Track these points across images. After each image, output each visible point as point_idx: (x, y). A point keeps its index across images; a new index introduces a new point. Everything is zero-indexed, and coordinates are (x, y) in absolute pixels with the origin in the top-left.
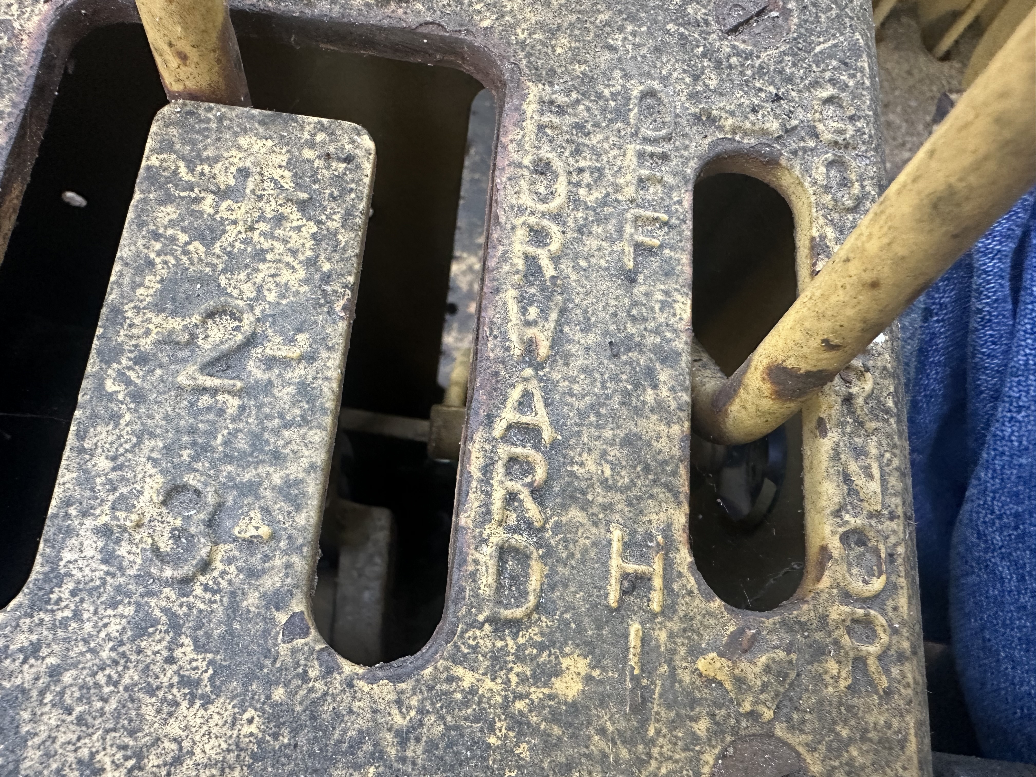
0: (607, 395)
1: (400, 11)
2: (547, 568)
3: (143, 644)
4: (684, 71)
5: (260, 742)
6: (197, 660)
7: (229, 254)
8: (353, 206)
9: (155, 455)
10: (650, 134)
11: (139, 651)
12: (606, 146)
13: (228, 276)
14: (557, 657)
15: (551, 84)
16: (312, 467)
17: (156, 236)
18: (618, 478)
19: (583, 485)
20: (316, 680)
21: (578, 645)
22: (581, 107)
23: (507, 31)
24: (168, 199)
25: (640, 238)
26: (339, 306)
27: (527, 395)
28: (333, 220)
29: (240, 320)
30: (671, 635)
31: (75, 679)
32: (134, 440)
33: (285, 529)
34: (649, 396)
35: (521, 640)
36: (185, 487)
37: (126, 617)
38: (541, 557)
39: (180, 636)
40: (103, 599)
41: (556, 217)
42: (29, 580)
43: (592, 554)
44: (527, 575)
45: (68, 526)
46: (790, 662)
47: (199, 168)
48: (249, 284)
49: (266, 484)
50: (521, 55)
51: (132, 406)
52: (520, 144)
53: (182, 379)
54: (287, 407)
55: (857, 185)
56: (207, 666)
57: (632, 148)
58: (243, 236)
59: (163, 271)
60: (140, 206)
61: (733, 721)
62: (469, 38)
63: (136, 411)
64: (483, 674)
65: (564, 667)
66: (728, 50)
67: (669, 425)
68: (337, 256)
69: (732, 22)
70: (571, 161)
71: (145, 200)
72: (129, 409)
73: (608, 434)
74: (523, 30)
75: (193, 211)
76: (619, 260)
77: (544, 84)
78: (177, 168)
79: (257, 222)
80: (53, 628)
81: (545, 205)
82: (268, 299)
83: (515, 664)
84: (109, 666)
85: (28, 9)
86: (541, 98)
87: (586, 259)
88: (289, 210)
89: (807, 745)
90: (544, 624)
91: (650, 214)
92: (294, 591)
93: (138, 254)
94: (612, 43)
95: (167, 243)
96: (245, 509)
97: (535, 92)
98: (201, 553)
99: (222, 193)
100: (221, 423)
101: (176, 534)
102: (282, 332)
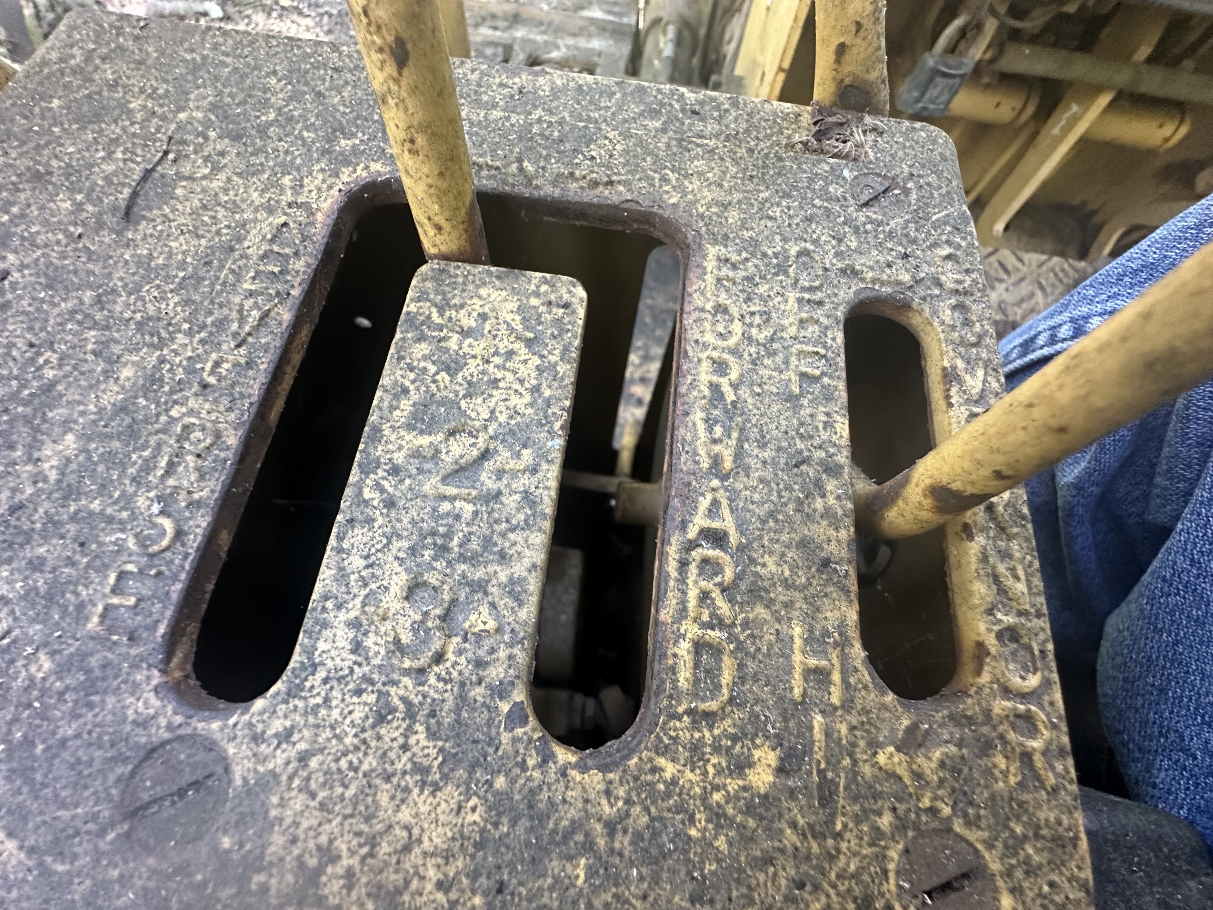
0: (783, 503)
1: (607, 192)
2: (737, 662)
3: (382, 731)
4: (830, 236)
5: (482, 831)
6: (429, 747)
7: (469, 382)
8: (570, 343)
9: (401, 555)
10: (807, 284)
11: (379, 738)
12: (772, 294)
13: (468, 400)
14: (749, 749)
15: (726, 246)
16: (534, 566)
17: (411, 368)
18: (796, 578)
19: (767, 584)
20: (533, 769)
21: (767, 738)
22: (750, 264)
23: (689, 206)
24: (421, 338)
25: (804, 369)
26: (557, 426)
27: (715, 503)
28: (553, 355)
29: (476, 438)
30: (852, 729)
31: (320, 765)
32: (385, 541)
33: (509, 623)
34: (819, 504)
35: (716, 732)
36: (425, 584)
37: (369, 705)
38: (732, 652)
39: (414, 723)
40: (350, 687)
41: (734, 352)
42: (288, 668)
43: (777, 649)
44: (720, 669)
45: (325, 619)
46: (963, 757)
47: (448, 313)
48: (485, 407)
49: (494, 582)
50: (701, 224)
51: (385, 511)
52: (703, 293)
53: (427, 488)
54: (513, 512)
55: (978, 325)
56: (438, 753)
58: (481, 367)
59: (415, 396)
60: (400, 344)
61: (913, 816)
62: (661, 212)
63: (388, 515)
64: (683, 765)
65: (756, 758)
66: (864, 219)
67: (837, 529)
68: (556, 384)
69: (864, 198)
70: (744, 306)
71: (404, 339)
72: (382, 514)
73: (785, 537)
74: (702, 205)
75: (442, 347)
76: (787, 387)
77: (720, 246)
78: (431, 313)
79: (492, 356)
80: (305, 714)
81: (724, 342)
82: (499, 420)
83: (711, 754)
84: (351, 752)
85: (325, 194)
86: (718, 257)
87: (760, 386)
88: (518, 346)
89: (984, 841)
90: (736, 716)
91: (810, 348)
92: (517, 681)
93: (396, 383)
94: (772, 214)
95: (420, 373)
96: (476, 604)
97: (714, 253)
98: (436, 645)
99: (465, 333)
100: (457, 526)
101: (416, 627)
102: (510, 449)
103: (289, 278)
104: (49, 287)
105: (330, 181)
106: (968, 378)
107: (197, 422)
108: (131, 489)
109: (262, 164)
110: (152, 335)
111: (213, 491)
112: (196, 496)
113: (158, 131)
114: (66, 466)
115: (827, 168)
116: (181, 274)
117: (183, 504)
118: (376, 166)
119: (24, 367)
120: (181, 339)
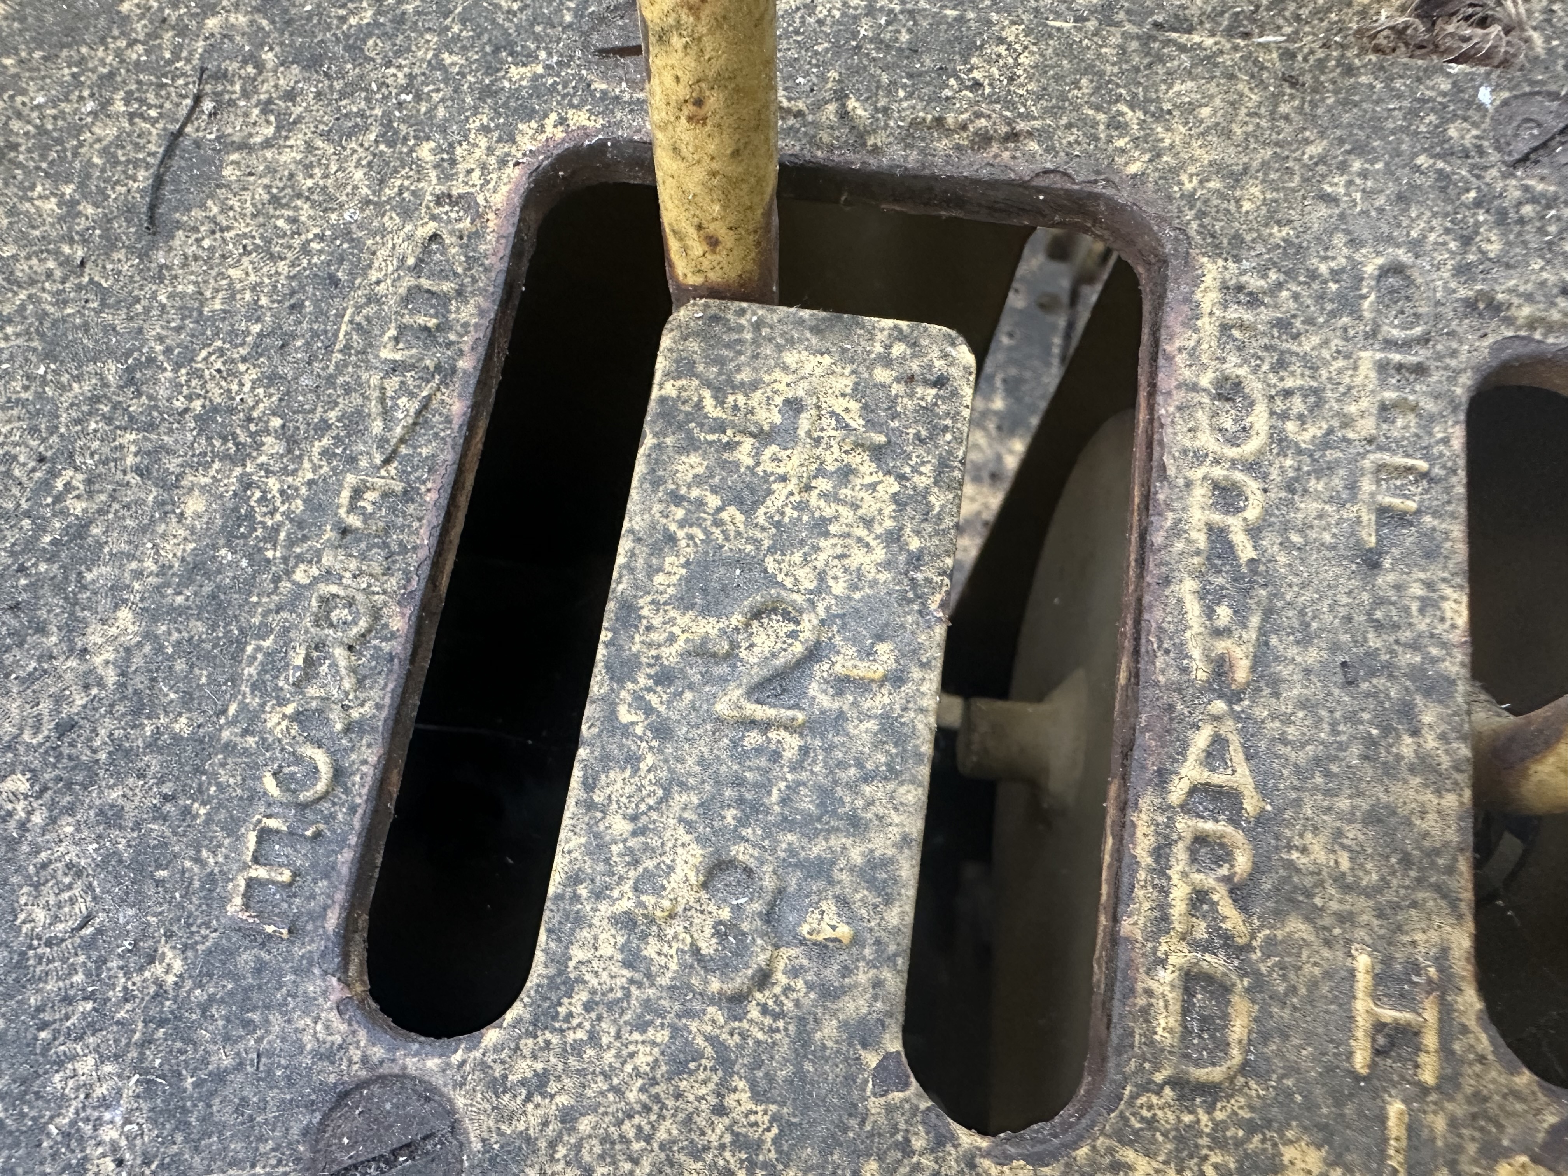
0: (1340, 743)
1: (1006, 155)
2: (1257, 1007)
3: (683, 1085)
4: (1447, 231)
6: (756, 1113)
7: (778, 525)
8: (950, 453)
9: (688, 815)
10: (1396, 333)
11: (678, 1096)
12: (1326, 354)
13: (778, 557)
14: (1275, 1145)
15: (1237, 260)
16: (906, 840)
17: (676, 499)
18: (1361, 874)
19: (1308, 881)
20: (922, 1154)
21: (1306, 1129)
22: (1285, 294)
23: (1165, 179)
24: (690, 445)
25: (1387, 500)
26: (934, 602)
27: (1219, 742)
28: (921, 474)
29: (798, 623)
30: (1453, 1123)
31: (594, 1128)
32: (660, 793)
33: (871, 930)
34: (1407, 747)
35: (1219, 1115)
36: (731, 864)
37: (658, 1045)
38: (1248, 990)
39: (731, 1076)
40: (627, 1017)
41: (1253, 467)
42: (528, 984)
43: (1325, 990)
44: (1225, 1016)
45: (578, 912)
47: (731, 399)
48: (807, 569)
49: (842, 863)
50: (1189, 215)
51: (655, 743)
52: (1193, 353)
53: (722, 707)
54: (867, 750)
56: (771, 1122)
57: (1368, 357)
58: (797, 498)
59: (688, 550)
60: (654, 456)
62: (1110, 192)
63: (661, 751)
64: (1165, 1163)
65: (1286, 1160)
66: (1518, 194)
67: (1438, 792)
68: (929, 528)
69: (1521, 147)
70: (1273, 379)
71: (659, 447)
72: (651, 748)
73: (1343, 804)
74: (1191, 176)
75: (725, 461)
76: (1353, 534)
77: (1226, 260)
78: (701, 400)
79: (815, 477)
80: (563, 1054)
81: (1235, 449)
82: (834, 591)
83: (1210, 1149)
84: (639, 1113)
85: (494, 176)
86: (1224, 282)
87: (1301, 531)
88: (858, 460)
90: (1254, 1093)
91: (1400, 460)
92: (887, 1021)
93: (653, 526)
94: (1329, 190)
95: (692, 508)
96: (815, 898)
97: (1214, 273)
98: (756, 961)
99: (765, 436)
100: (776, 771)
101: (722, 931)
102: (855, 641)
103: (452, 337)
104: (49, 356)
105: (501, 149)
107: (342, 593)
108: (254, 702)
109: (361, 114)
110: (225, 440)
111: (378, 707)
112: (355, 714)
113: (176, 56)
114: (127, 661)
115: (1445, 86)
116: (256, 328)
117: (339, 726)
118: (579, 118)
119: (35, 496)
120: (272, 445)
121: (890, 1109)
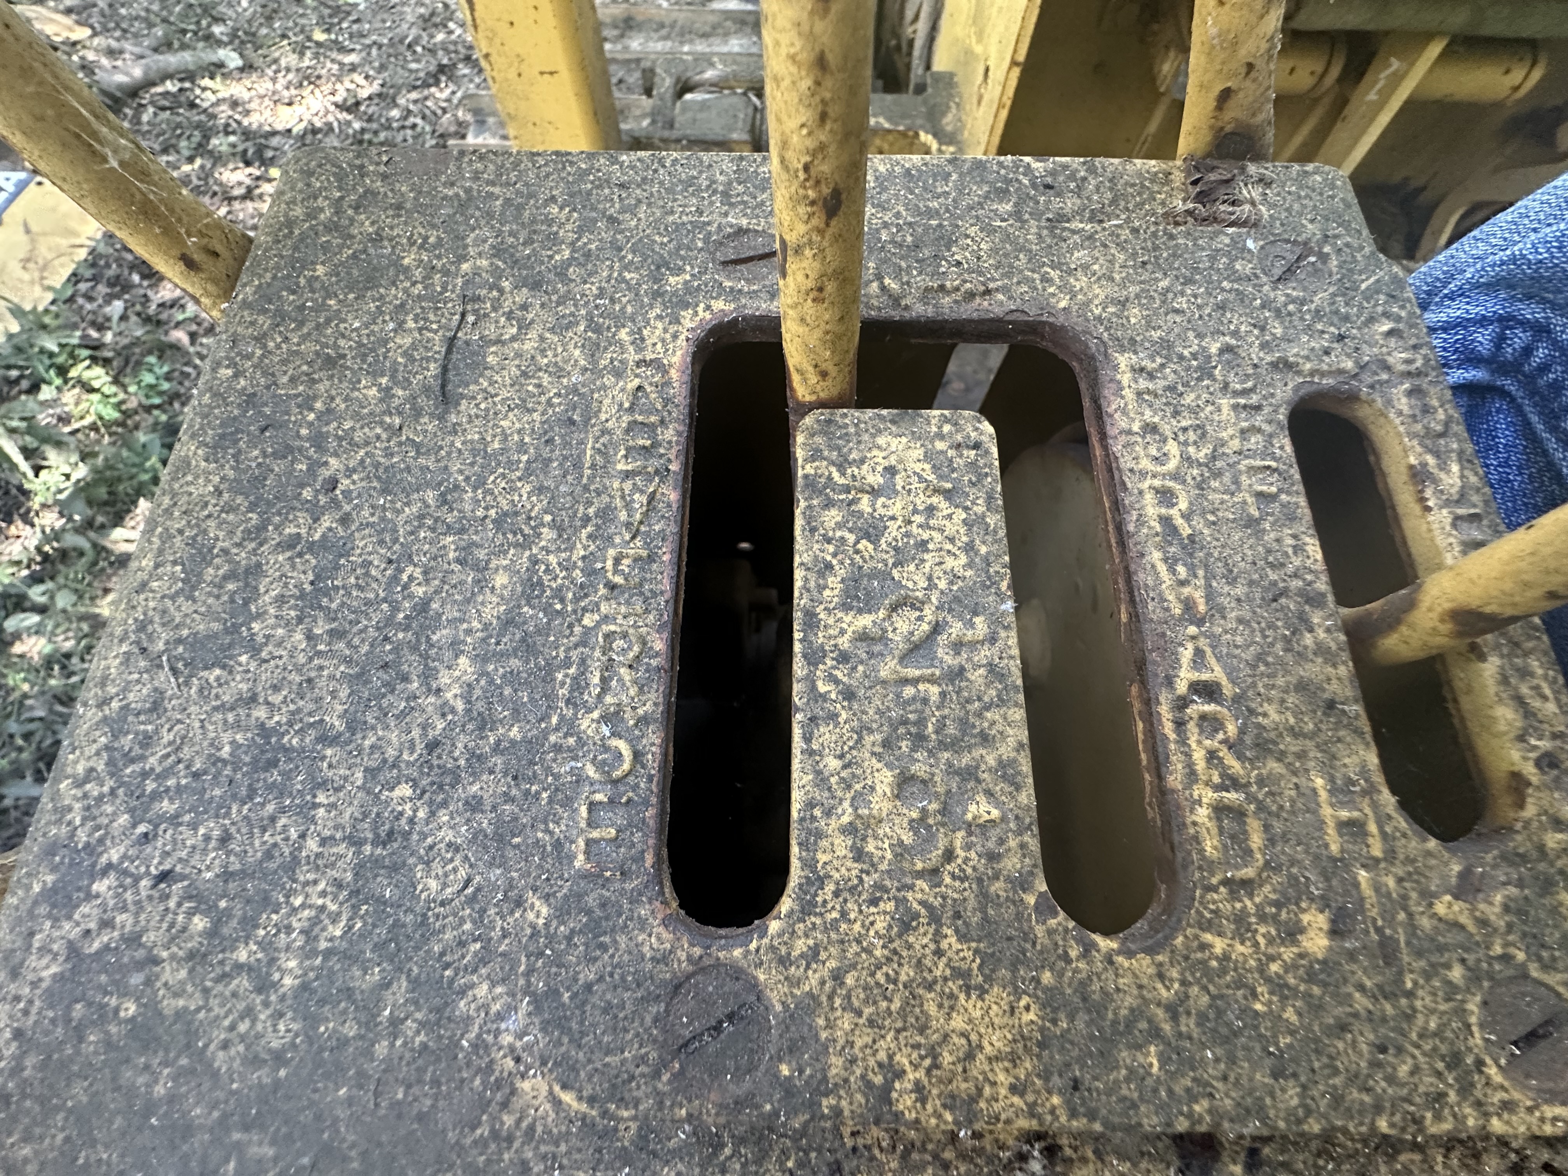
0: (1269, 643)
1: (986, 303)
2: (1263, 823)
3: (911, 939)
4: (1250, 324)
5: (1042, 1030)
6: (963, 950)
7: (896, 549)
8: (991, 489)
9: (878, 749)
10: (1238, 387)
11: (910, 947)
12: (1200, 403)
13: (900, 569)
14: (1296, 914)
15: (1136, 352)
16: (1021, 745)
17: (827, 539)
18: (1302, 724)
19: (1273, 735)
20: (1078, 960)
21: (1312, 900)
22: (1168, 370)
23: (1082, 309)
24: (829, 504)
25: (1257, 488)
26: (1004, 585)
27: (1198, 652)
28: (978, 505)
29: (921, 610)
30: (1400, 880)
31: (857, 981)
32: (855, 736)
33: (1011, 810)
34: (1308, 639)
35: (1257, 900)
36: (913, 777)
37: (889, 913)
38: (1255, 813)
39: (941, 927)
40: (864, 897)
41: (1176, 477)
42: (790, 883)
43: (1301, 804)
44: (1245, 832)
45: (817, 828)
46: (1526, 898)
47: (849, 471)
48: (920, 575)
49: (983, 767)
50: (1101, 329)
51: (845, 703)
52: (1124, 412)
53: (884, 673)
54: (983, 689)
55: (1440, 410)
56: (974, 955)
58: (904, 529)
59: (841, 571)
60: (806, 513)
61: (1485, 965)
62: (1051, 319)
63: (850, 708)
64: (1231, 939)
65: (1305, 923)
66: (1283, 299)
67: (1334, 666)
68: (989, 538)
69: (1277, 272)
70: (1174, 422)
71: (809, 507)
72: (843, 707)
73: (1280, 681)
74: (1096, 306)
75: (854, 511)
76: (1244, 511)
77: (1129, 353)
78: (830, 473)
79: (913, 515)
80: (826, 931)
81: (1163, 467)
82: (940, 587)
83: (1257, 924)
84: (885, 964)
85: (671, 346)
86: (1132, 366)
87: (1213, 513)
88: (937, 501)
90: (1275, 881)
91: (1259, 463)
92: (1034, 871)
93: (816, 559)
94: (1178, 306)
95: (839, 544)
96: (970, 794)
97: (1124, 362)
98: (942, 843)
99: (874, 492)
100: (928, 711)
101: (914, 825)
102: (961, 618)
103: (662, 451)
104: (385, 491)
105: (672, 329)
106: (1442, 475)
107: (618, 630)
108: (569, 713)
109: (572, 314)
110: (515, 534)
111: (656, 704)
112: (641, 712)
113: (445, 289)
114: (470, 693)
115: (1227, 241)
116: (525, 458)
117: (631, 722)
118: (719, 305)
119: (389, 587)
120: (548, 534)
121: (1050, 932)
